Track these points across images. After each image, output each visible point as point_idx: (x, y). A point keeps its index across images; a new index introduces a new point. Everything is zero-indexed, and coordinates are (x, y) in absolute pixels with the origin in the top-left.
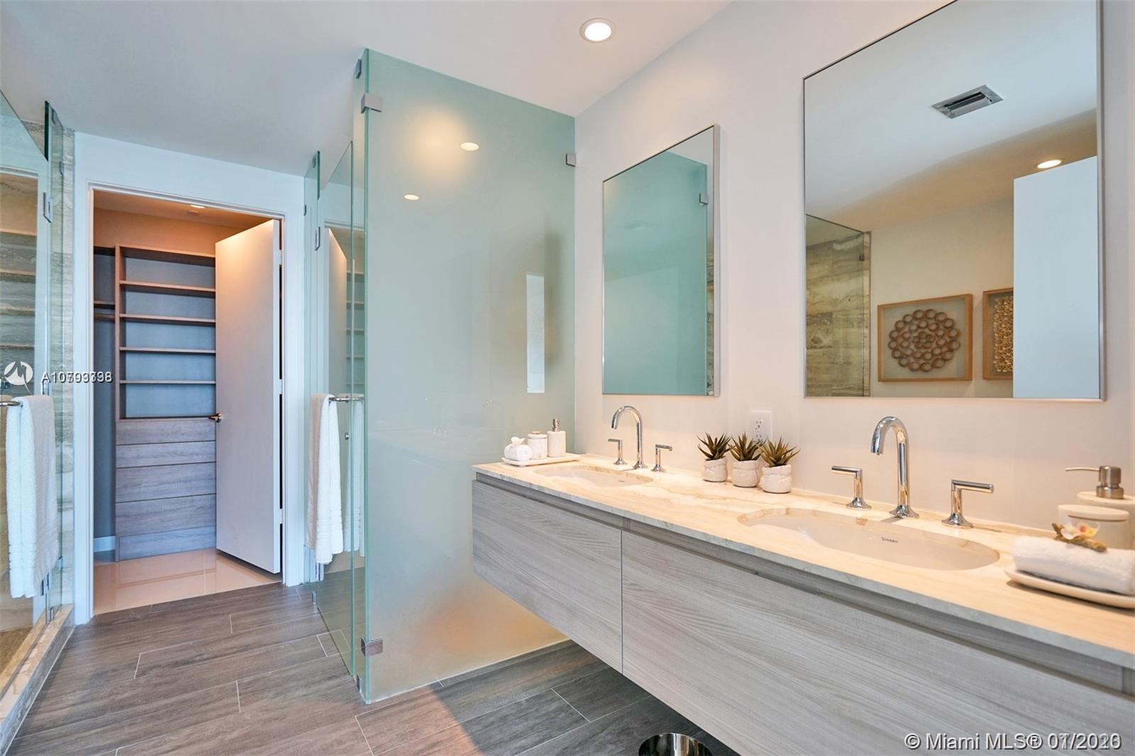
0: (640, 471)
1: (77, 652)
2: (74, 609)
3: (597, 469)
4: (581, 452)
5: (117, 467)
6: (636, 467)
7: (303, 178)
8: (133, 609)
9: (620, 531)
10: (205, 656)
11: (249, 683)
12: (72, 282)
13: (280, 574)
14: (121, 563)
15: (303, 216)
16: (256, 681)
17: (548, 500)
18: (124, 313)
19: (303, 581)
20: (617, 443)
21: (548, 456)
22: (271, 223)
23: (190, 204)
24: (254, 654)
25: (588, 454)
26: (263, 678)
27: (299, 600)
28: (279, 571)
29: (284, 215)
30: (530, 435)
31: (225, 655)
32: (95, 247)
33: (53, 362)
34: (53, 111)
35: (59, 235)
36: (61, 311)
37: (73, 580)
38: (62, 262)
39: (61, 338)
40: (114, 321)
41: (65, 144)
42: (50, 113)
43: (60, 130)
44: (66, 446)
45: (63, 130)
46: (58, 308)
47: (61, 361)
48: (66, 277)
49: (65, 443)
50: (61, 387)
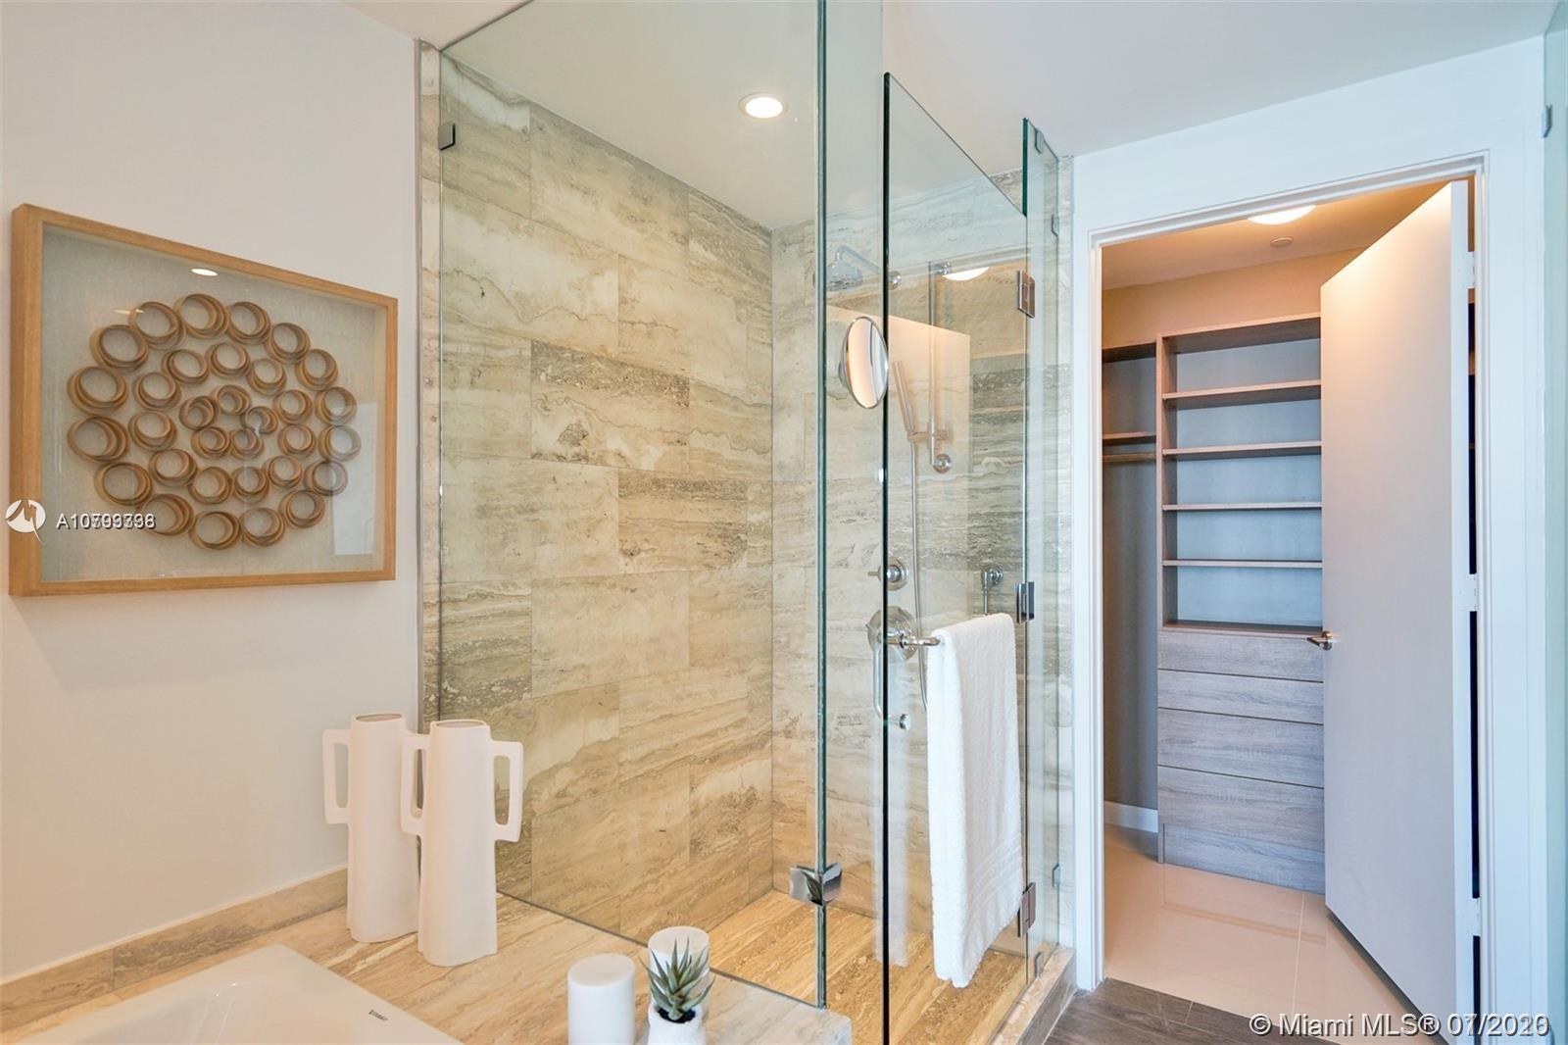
2: (1074, 958)
5: (1159, 704)
8: (1164, 996)
14: (1168, 866)
18: (1174, 446)
22: (1445, 193)
29: (1481, 160)
33: (1046, 544)
34: (1036, 132)
35: (1053, 337)
36: (1057, 460)
37: (1074, 909)
38: (1056, 379)
39: (1057, 504)
40: (1154, 461)
41: (1061, 183)
42: (1030, 138)
43: (1054, 164)
44: (1063, 683)
45: (1057, 161)
46: (1052, 455)
47: (1057, 543)
48: (1062, 403)
49: (1062, 677)
50: (1057, 584)
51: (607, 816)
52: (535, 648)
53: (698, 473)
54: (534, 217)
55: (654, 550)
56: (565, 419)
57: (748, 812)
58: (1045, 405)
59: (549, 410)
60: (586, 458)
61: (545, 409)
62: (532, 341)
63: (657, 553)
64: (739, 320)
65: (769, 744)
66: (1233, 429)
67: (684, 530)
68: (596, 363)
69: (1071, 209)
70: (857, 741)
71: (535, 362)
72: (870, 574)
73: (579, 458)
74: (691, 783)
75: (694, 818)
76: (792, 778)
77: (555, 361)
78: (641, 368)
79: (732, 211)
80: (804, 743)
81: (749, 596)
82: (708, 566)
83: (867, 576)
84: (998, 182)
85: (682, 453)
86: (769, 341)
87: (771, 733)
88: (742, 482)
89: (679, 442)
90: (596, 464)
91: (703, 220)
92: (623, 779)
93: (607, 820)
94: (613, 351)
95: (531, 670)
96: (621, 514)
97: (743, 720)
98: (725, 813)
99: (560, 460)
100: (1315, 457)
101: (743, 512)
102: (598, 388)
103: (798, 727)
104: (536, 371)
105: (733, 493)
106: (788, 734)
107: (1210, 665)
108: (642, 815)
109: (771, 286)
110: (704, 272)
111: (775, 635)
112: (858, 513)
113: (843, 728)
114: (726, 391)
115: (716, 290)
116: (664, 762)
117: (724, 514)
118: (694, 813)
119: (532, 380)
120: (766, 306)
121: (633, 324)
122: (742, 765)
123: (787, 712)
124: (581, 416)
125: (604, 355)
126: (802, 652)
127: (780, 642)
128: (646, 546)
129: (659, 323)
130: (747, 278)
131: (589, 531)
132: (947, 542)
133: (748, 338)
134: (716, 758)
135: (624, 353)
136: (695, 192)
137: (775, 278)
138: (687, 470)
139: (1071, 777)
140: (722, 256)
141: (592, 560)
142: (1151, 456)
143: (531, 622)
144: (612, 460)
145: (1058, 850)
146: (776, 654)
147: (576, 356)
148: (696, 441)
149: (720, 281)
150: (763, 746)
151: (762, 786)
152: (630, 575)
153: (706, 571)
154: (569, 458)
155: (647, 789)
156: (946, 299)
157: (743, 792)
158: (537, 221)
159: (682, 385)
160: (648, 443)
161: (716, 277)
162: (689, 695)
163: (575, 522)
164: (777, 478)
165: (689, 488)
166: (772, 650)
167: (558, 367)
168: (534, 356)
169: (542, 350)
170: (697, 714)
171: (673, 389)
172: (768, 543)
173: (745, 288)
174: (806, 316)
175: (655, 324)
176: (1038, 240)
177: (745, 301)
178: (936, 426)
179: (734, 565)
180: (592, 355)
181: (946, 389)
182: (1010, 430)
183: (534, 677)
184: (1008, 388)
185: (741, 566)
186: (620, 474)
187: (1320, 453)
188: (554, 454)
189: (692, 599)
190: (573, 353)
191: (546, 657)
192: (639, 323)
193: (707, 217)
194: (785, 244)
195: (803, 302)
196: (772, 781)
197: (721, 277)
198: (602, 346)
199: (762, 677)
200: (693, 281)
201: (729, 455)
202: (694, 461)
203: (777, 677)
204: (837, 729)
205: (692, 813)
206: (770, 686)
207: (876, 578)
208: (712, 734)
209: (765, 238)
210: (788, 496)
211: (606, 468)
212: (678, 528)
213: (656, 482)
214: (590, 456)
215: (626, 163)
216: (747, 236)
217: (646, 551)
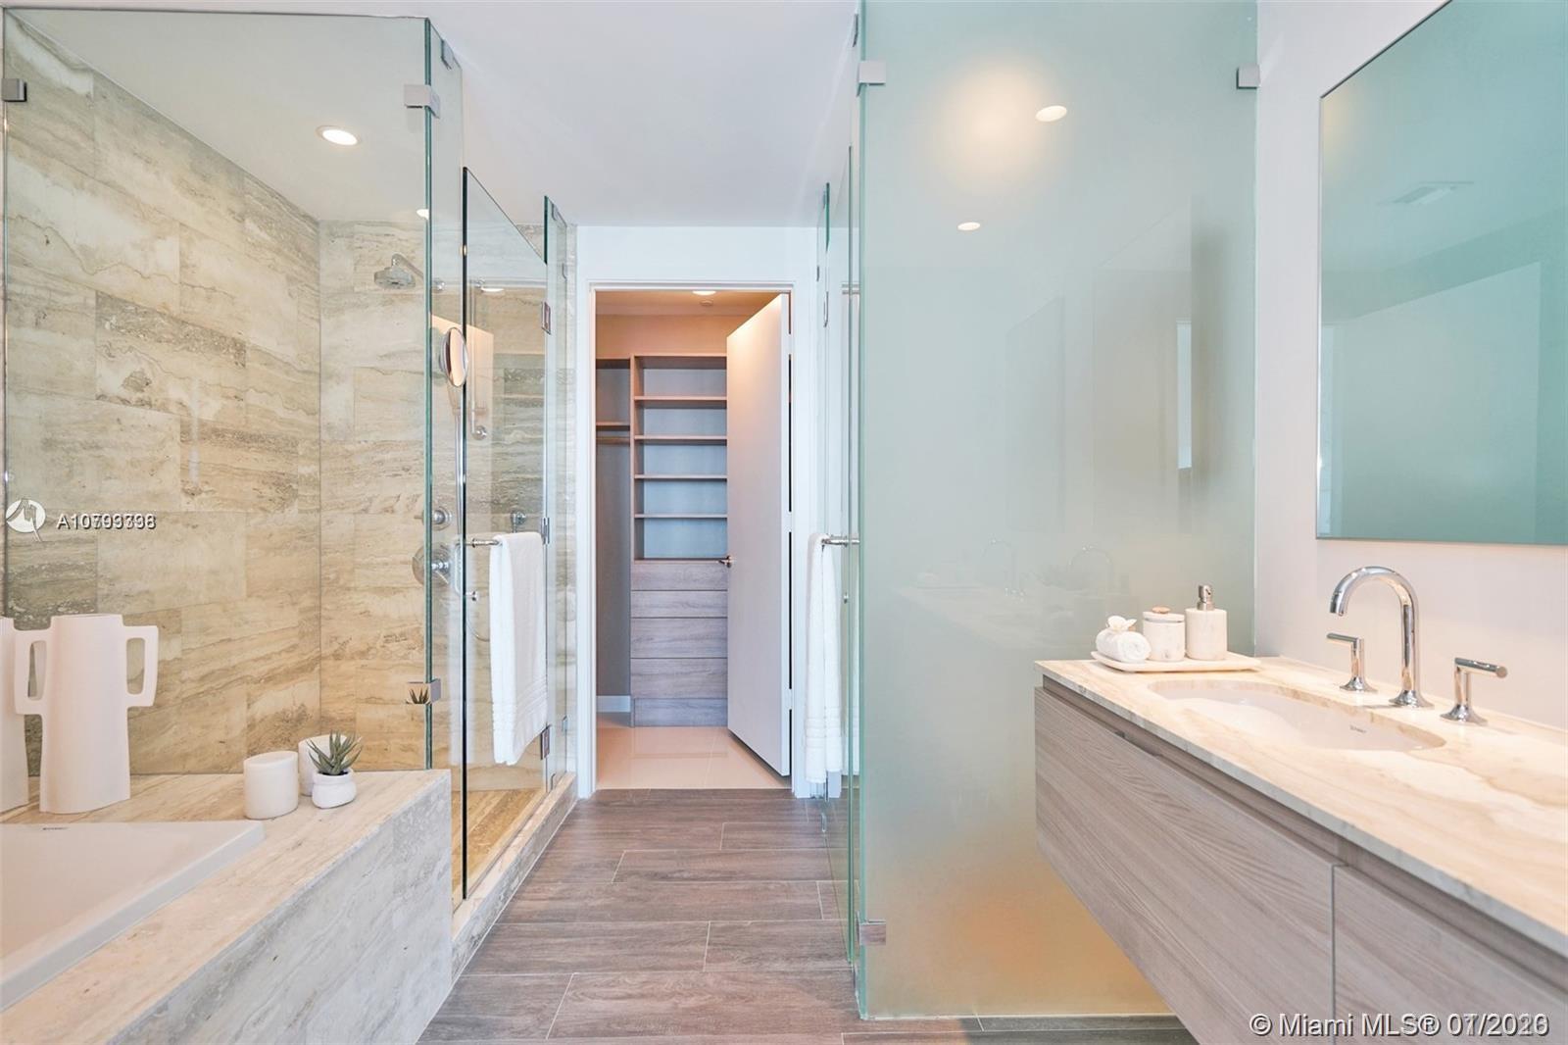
0: (1409, 715)
1: (574, 831)
2: (576, 777)
3: (1296, 694)
4: (1266, 653)
5: (632, 616)
6: (1399, 702)
7: (815, 229)
8: (633, 790)
9: (1330, 865)
10: (686, 875)
11: (724, 929)
12: (575, 401)
13: (789, 778)
14: (637, 728)
15: (816, 283)
16: (732, 928)
17: (1166, 752)
18: (642, 434)
19: (815, 794)
20: (1350, 645)
21: (1186, 656)
22: (779, 298)
23: (692, 290)
24: (738, 887)
25: (1282, 657)
26: (740, 927)
27: (806, 820)
28: (788, 774)
29: (791, 285)
30: (1147, 614)
31: (704, 879)
32: (597, 361)
33: (559, 494)
34: (553, 206)
35: (563, 348)
36: (566, 436)
37: (576, 745)
38: (566, 379)
39: (565, 466)
40: (629, 444)
41: (568, 242)
42: (548, 210)
43: (563, 228)
44: (570, 590)
45: (566, 226)
46: (562, 432)
47: (565, 492)
48: (570, 395)
49: (569, 587)
50: (565, 522)
51: (170, 728)
52: (101, 574)
53: (254, 427)
54: (97, 177)
55: (213, 491)
56: (129, 367)
57: (300, 727)
58: (557, 395)
59: (113, 357)
60: (150, 404)
61: (110, 355)
62: (97, 292)
63: (217, 494)
64: (290, 295)
65: (317, 668)
66: (680, 425)
67: (240, 476)
68: (157, 318)
69: (575, 262)
70: (402, 654)
71: (99, 311)
72: (416, 517)
73: (142, 403)
74: (248, 700)
75: (251, 730)
76: (342, 693)
77: (119, 312)
78: (201, 327)
79: (285, 199)
80: (353, 663)
81: (301, 538)
82: (263, 509)
83: (413, 520)
84: (523, 230)
85: (238, 407)
86: (317, 317)
87: (320, 658)
88: (294, 438)
89: (236, 397)
90: (159, 410)
91: (258, 203)
92: (184, 696)
93: (170, 732)
94: (175, 310)
95: (96, 594)
96: (182, 457)
97: (294, 647)
98: (279, 727)
99: (124, 404)
100: (722, 447)
101: (295, 465)
102: (160, 342)
103: (347, 650)
104: (101, 319)
105: (285, 447)
106: (337, 656)
107: (663, 586)
108: (203, 727)
109: (319, 269)
110: (258, 249)
111: (324, 572)
112: (403, 469)
113: (389, 645)
114: (279, 357)
115: (269, 266)
116: (224, 681)
117: (278, 465)
118: (251, 726)
119: (97, 326)
120: (314, 285)
121: (193, 287)
122: (294, 685)
123: (336, 638)
124: (144, 365)
125: (166, 311)
126: (352, 585)
127: (329, 579)
128: (206, 488)
129: (217, 289)
130: (297, 259)
131: (153, 470)
132: (483, 492)
133: (299, 312)
134: (270, 679)
135: (185, 312)
136: (251, 177)
137: (324, 262)
138: (243, 423)
139: (575, 655)
140: (275, 237)
141: (155, 497)
142: (627, 440)
143: (97, 549)
144: (173, 408)
145: (566, 707)
146: (325, 589)
147: (140, 310)
148: (252, 398)
149: (273, 259)
150: (312, 669)
151: (312, 705)
152: (192, 512)
153: (261, 514)
154: (133, 401)
155: (207, 705)
156: (483, 309)
157: (295, 708)
158: (99, 181)
159: (240, 348)
160: (208, 395)
161: (269, 255)
162: (247, 623)
163: (138, 461)
164: (325, 436)
165: (244, 439)
166: (321, 586)
167: (122, 318)
168: (99, 305)
169: (106, 302)
170: (252, 639)
171: (231, 350)
172: (316, 492)
173: (296, 268)
174: (355, 301)
175: (213, 289)
176: (553, 280)
177: (296, 279)
178: (476, 404)
179: (287, 510)
180: (154, 311)
181: (482, 377)
182: (532, 412)
183: (99, 600)
184: (530, 381)
185: (293, 513)
186: (182, 421)
187: (726, 445)
188: (118, 397)
189: (249, 537)
190: (137, 307)
191: (111, 582)
192: (200, 287)
193: (262, 201)
194: (332, 235)
195: (353, 288)
196: (320, 699)
197: (275, 255)
198: (164, 303)
199: (311, 609)
200: (249, 256)
201: (281, 413)
202: (251, 416)
203: (326, 609)
204: (384, 646)
205: (249, 726)
206: (319, 618)
207: (420, 521)
208: (267, 658)
209: (314, 226)
210: (337, 453)
211: (170, 416)
212: (236, 474)
213: (215, 431)
214: (153, 402)
215: (185, 141)
216: (297, 223)
217: (207, 492)
